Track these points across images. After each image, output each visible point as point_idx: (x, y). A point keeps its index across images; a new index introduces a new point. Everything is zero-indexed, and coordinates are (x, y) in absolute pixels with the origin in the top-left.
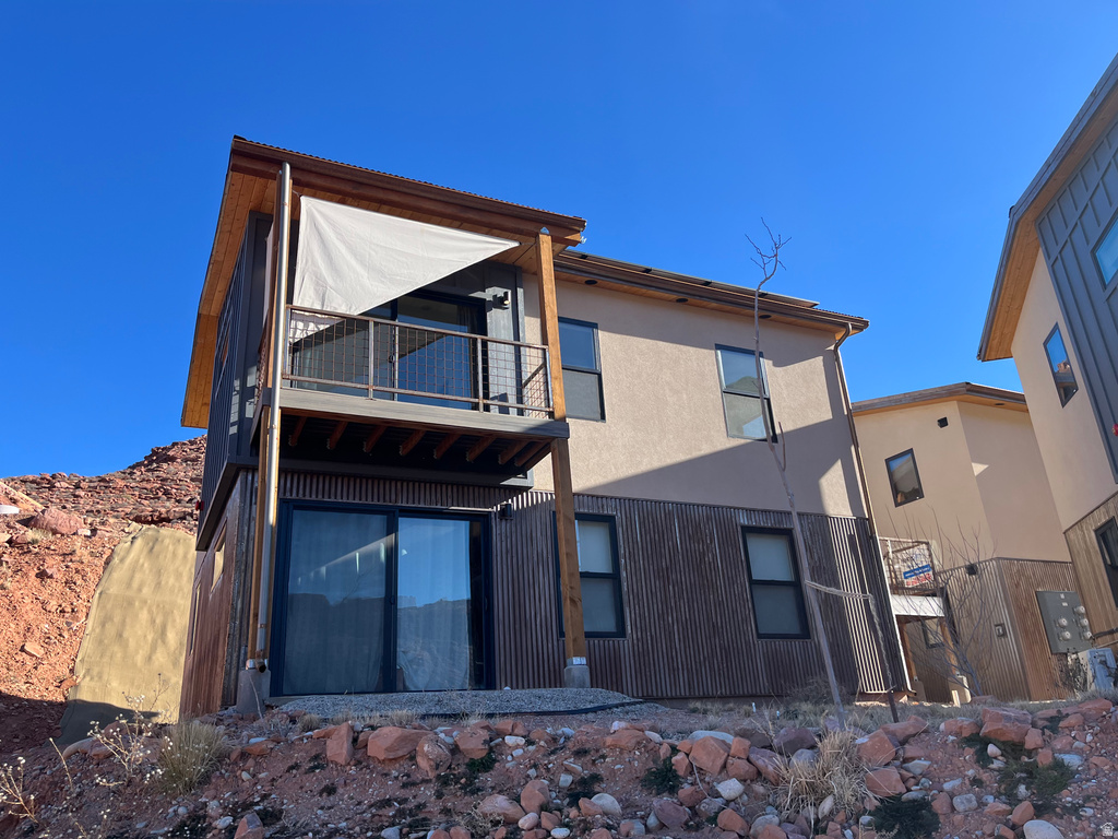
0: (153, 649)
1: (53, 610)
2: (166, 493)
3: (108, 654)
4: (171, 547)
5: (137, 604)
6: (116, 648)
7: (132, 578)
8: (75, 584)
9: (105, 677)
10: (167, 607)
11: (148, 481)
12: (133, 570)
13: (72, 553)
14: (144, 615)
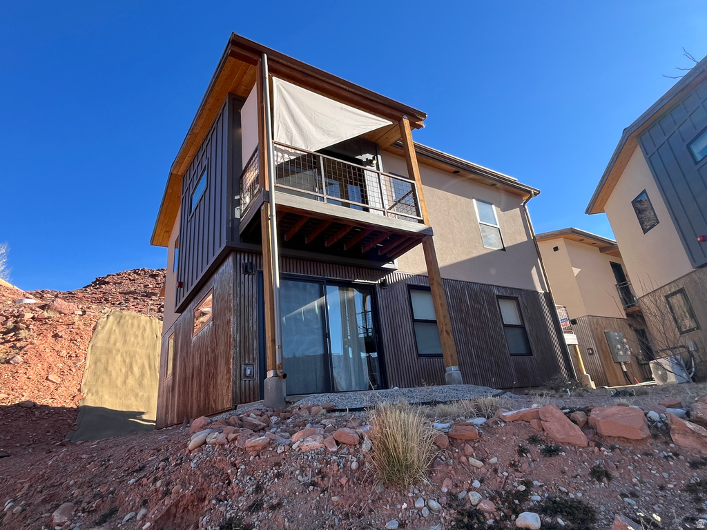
0: (126, 377)
1: (64, 356)
2: (106, 300)
3: (100, 380)
4: (130, 321)
5: (114, 352)
6: (104, 377)
7: (109, 337)
8: (76, 341)
9: (100, 394)
10: (132, 353)
11: (96, 294)
12: (110, 332)
13: (73, 324)
14: (119, 358)
